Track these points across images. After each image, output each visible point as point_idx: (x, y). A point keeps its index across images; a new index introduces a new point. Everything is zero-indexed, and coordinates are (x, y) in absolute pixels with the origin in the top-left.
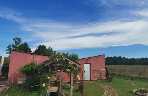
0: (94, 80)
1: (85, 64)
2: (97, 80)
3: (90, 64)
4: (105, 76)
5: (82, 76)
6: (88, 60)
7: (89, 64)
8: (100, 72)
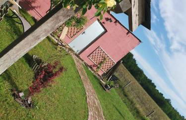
0: (82, 60)
1: (97, 22)
2: (87, 65)
3: (106, 31)
4: (105, 71)
5: (71, 36)
6: (111, 21)
7: (103, 30)
8: (105, 59)
